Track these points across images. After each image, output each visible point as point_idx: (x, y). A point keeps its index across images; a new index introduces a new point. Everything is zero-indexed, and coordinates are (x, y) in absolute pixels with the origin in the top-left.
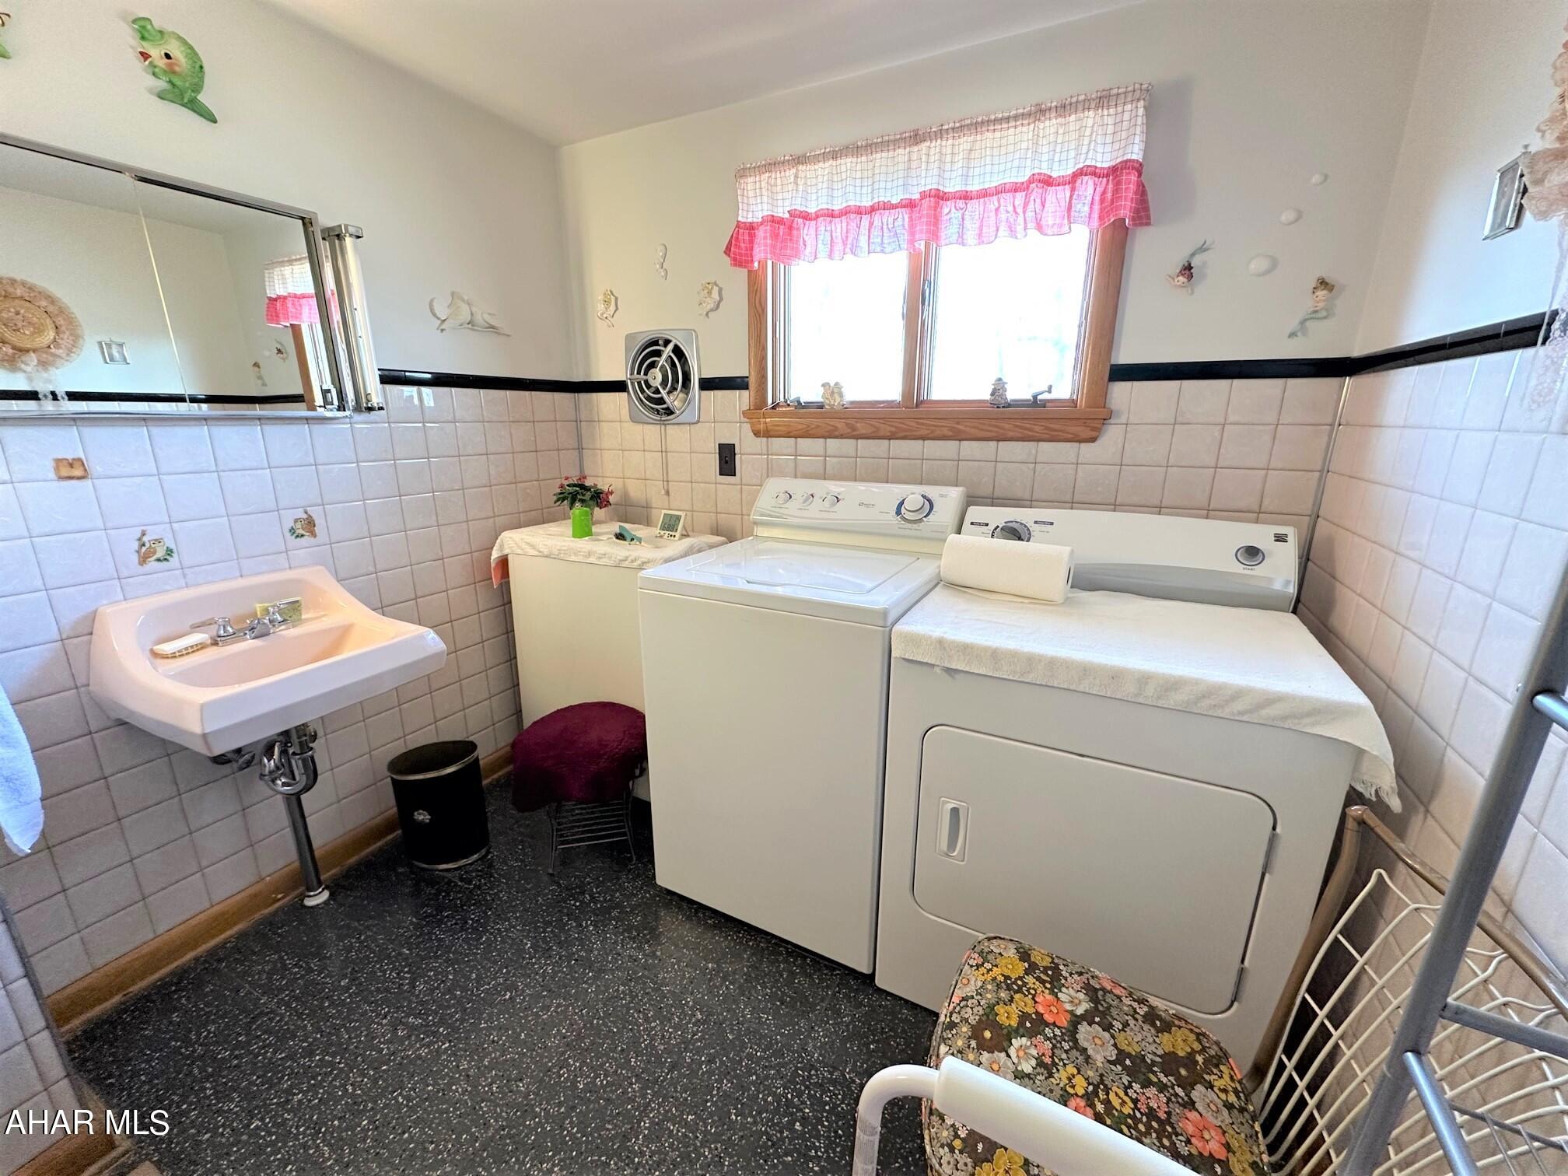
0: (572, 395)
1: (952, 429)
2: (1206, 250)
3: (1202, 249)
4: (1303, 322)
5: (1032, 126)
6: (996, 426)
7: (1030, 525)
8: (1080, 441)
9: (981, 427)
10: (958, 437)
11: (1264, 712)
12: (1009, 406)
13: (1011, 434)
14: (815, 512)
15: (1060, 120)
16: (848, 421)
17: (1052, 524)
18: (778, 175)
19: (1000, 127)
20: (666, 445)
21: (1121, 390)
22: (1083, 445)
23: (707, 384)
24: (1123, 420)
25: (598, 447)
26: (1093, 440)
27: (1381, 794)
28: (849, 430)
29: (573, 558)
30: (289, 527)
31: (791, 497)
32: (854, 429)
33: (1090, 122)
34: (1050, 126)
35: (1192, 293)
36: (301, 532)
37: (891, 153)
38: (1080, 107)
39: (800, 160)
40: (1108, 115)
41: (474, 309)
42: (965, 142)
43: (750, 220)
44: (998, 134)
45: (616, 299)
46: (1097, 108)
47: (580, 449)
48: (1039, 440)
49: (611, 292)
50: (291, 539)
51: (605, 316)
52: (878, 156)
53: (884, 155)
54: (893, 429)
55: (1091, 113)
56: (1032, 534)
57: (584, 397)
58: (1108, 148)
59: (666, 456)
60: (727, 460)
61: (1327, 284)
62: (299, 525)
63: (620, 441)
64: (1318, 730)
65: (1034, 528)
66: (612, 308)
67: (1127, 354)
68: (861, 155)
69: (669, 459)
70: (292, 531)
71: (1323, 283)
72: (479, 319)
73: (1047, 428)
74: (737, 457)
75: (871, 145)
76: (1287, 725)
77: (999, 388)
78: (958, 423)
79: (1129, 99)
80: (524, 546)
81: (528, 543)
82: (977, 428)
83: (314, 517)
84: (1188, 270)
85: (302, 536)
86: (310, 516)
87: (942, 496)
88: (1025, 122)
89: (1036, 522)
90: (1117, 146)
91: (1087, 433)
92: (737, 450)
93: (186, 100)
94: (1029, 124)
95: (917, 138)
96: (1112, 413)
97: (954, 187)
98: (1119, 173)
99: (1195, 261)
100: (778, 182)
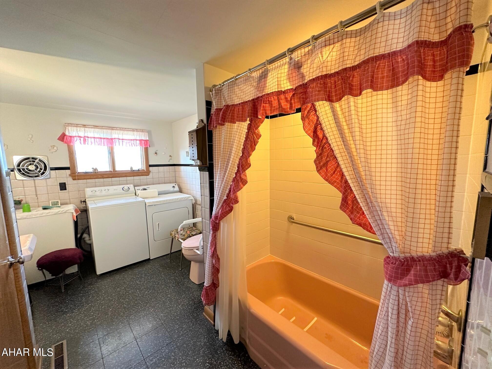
4: (169, 160)
5: (133, 132)
6: (132, 174)
7: (146, 188)
9: (130, 174)
10: (126, 176)
12: (134, 171)
15: (137, 132)
16: (101, 175)
17: (149, 187)
20: (36, 185)
21: (151, 168)
22: (147, 176)
23: (52, 169)
24: (152, 172)
31: (96, 191)
33: (141, 134)
35: (157, 156)
39: (84, 126)
40: (143, 133)
45: (7, 146)
48: (140, 176)
55: (141, 132)
60: (63, 187)
67: (150, 164)
69: (37, 188)
71: (170, 156)
73: (142, 174)
74: (67, 185)
76: (187, 199)
77: (131, 168)
78: (126, 174)
79: (146, 132)
87: (130, 186)
90: (145, 137)
91: (147, 174)
95: (112, 129)
96: (150, 171)
97: (121, 138)
98: (146, 141)
99: (157, 152)
100: (79, 129)
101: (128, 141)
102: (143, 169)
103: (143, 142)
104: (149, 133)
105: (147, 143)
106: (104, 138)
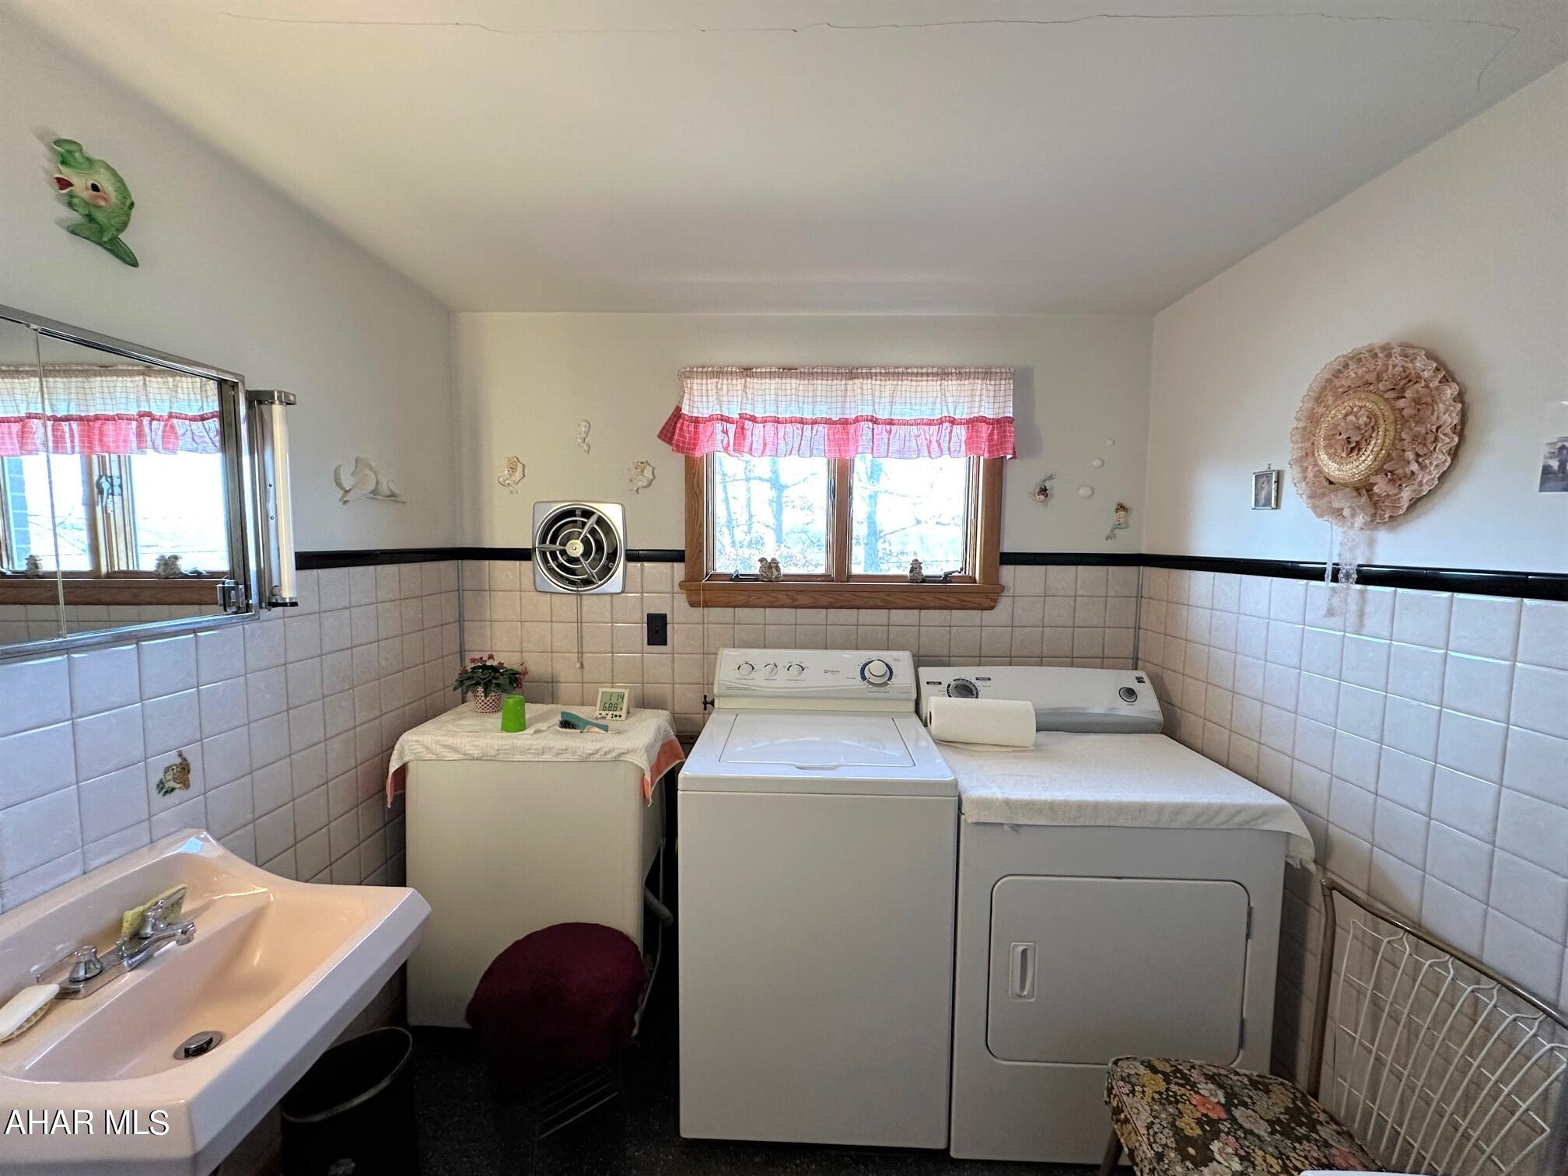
0: (455, 562)
1: (884, 600)
2: (1053, 478)
3: (1050, 478)
4: (1112, 530)
5: (939, 382)
6: (918, 598)
7: (973, 681)
8: (982, 609)
9: (909, 598)
10: (888, 606)
11: (1237, 820)
12: (923, 581)
13: (932, 604)
14: (782, 681)
15: (958, 382)
16: (789, 593)
17: (989, 679)
18: (725, 381)
19: (915, 379)
20: (581, 616)
21: (1008, 573)
22: (985, 612)
23: (633, 557)
24: (1011, 593)
25: (488, 618)
26: (992, 608)
27: (1303, 862)
28: (790, 601)
29: (518, 757)
30: (157, 781)
31: (753, 668)
32: (794, 600)
33: (979, 387)
34: (952, 385)
35: (1047, 506)
36: (171, 784)
37: (829, 382)
38: (972, 376)
39: (747, 371)
40: (990, 385)
41: (380, 477)
42: (889, 384)
43: (695, 415)
44: (914, 383)
45: (524, 466)
46: (983, 379)
47: (461, 620)
48: (951, 608)
49: (518, 459)
50: (158, 799)
51: (507, 482)
52: (819, 382)
53: (824, 382)
54: (832, 600)
55: (979, 381)
56: (979, 689)
57: (469, 565)
58: (991, 406)
59: (581, 625)
60: (657, 629)
61: (1124, 508)
62: (169, 777)
63: (518, 612)
64: (1267, 827)
65: (978, 684)
66: (518, 474)
67: (1009, 546)
68: (804, 380)
69: (584, 628)
70: (161, 786)
71: (1121, 507)
72: (384, 489)
73: (959, 599)
74: (669, 627)
75: (812, 373)
76: (1247, 827)
77: (916, 566)
78: (889, 595)
79: (1004, 377)
80: (438, 749)
81: (445, 746)
82: (905, 600)
83: (190, 759)
84: (1044, 491)
85: (173, 790)
86: (185, 760)
87: (896, 660)
88: (935, 379)
89: (977, 679)
90: (997, 405)
91: (987, 603)
92: (669, 619)
93: (105, 239)
94: (937, 381)
95: (851, 374)
96: (1003, 588)
97: (883, 415)
98: (1000, 424)
99: (1048, 484)
100: (725, 387)
101: (915, 430)
102: (969, 572)
103: (984, 430)
104: (1022, 382)
105: (1003, 434)
106: (814, 422)
